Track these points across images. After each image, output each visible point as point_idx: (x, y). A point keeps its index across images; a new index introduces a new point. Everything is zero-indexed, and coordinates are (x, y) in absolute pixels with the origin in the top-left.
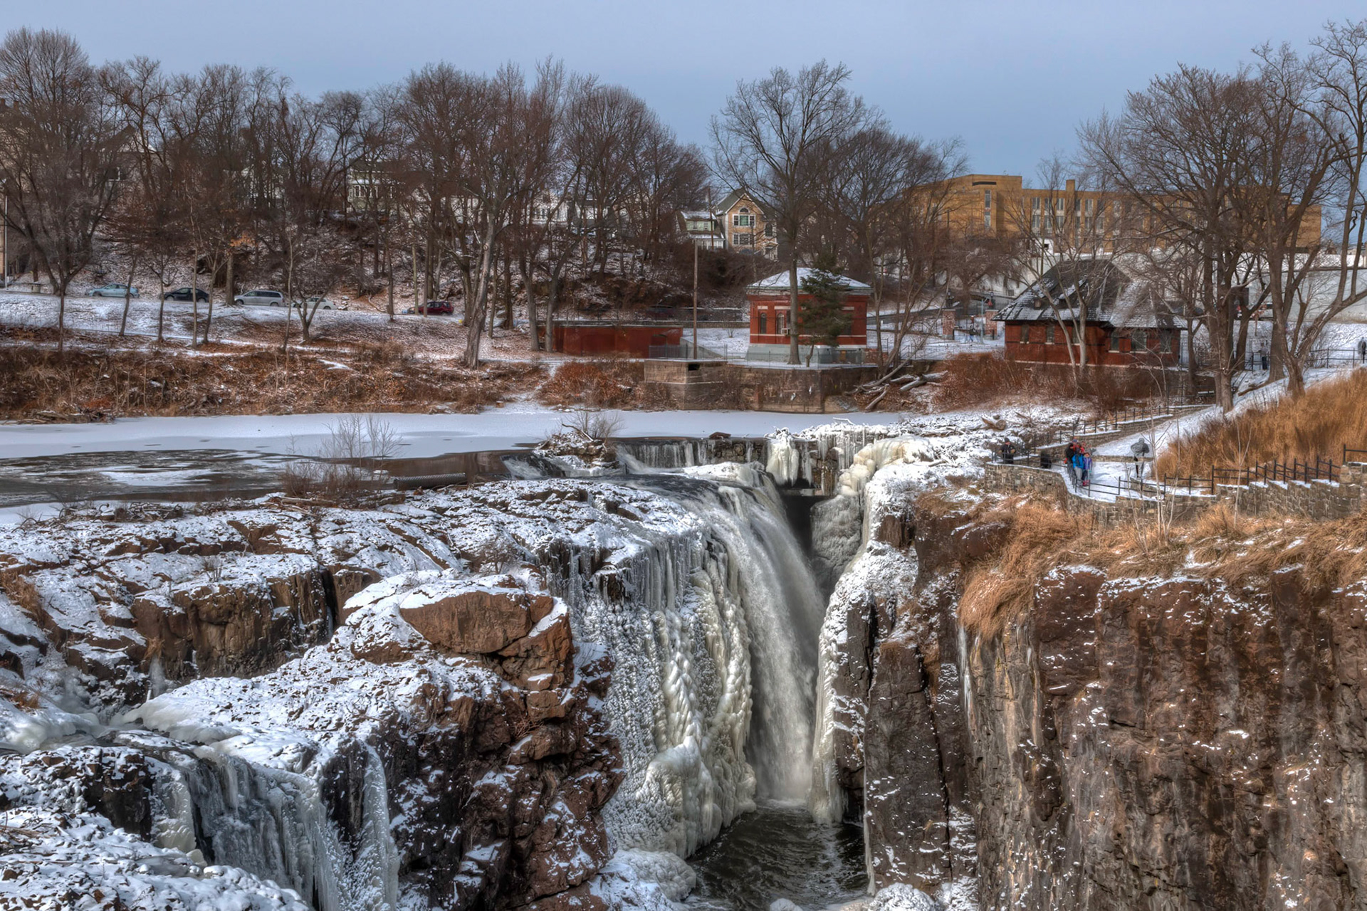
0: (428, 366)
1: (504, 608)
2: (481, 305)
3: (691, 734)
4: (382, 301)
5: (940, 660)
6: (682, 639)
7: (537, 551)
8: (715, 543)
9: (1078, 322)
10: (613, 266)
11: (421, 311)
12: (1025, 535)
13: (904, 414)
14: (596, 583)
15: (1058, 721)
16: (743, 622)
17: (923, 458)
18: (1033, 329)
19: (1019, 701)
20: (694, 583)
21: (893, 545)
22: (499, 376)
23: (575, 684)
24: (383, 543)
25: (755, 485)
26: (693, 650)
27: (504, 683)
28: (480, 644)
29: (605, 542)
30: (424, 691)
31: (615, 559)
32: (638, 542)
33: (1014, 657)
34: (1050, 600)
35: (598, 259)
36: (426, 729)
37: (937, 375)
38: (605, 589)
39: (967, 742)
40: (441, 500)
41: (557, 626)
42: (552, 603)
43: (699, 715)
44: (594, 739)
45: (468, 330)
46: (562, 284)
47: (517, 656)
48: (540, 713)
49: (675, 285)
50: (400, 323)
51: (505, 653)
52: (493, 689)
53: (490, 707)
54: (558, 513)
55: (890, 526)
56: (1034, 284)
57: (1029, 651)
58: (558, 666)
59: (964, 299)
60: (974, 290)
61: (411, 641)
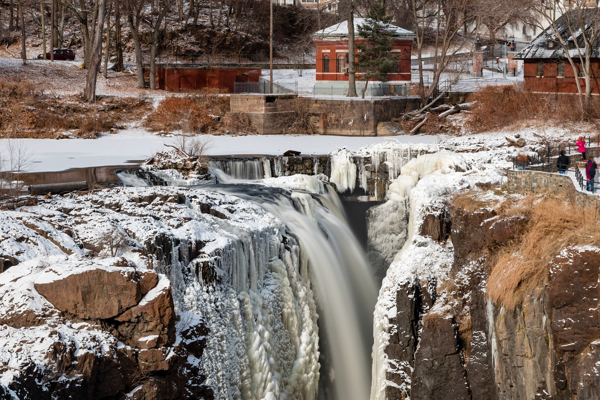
0: (54, 100)
1: (119, 282)
2: (97, 50)
3: (271, 390)
4: (16, 49)
5: (472, 328)
6: (263, 314)
7: (145, 243)
8: (289, 238)
9: (584, 59)
10: (204, 20)
11: (48, 57)
12: (540, 224)
13: (442, 136)
14: (193, 269)
15: (567, 372)
16: (313, 301)
17: (458, 169)
18: (548, 66)
19: (536, 359)
20: (272, 269)
21: (433, 239)
22: (113, 108)
23: (177, 344)
24: (21, 235)
25: (321, 192)
26: (272, 323)
27: (119, 343)
28: (100, 312)
29: (200, 236)
30: (55, 348)
31: (208, 249)
32: (226, 236)
33: (532, 324)
34: (561, 274)
35: (192, 14)
36: (57, 378)
37: (468, 104)
38: (200, 273)
39: (494, 393)
40: (67, 202)
41: (162, 296)
42: (158, 279)
43: (277, 375)
44: (192, 389)
45: (86, 71)
46: (162, 35)
47: (129, 321)
48: (149, 367)
49: (255, 34)
50: (31, 66)
51: (119, 319)
52: (111, 347)
53: (109, 361)
54: (162, 213)
55: (430, 222)
56: (548, 29)
57: (544, 318)
58: (163, 329)
59: (490, 43)
60: (499, 35)
61: (43, 310)
